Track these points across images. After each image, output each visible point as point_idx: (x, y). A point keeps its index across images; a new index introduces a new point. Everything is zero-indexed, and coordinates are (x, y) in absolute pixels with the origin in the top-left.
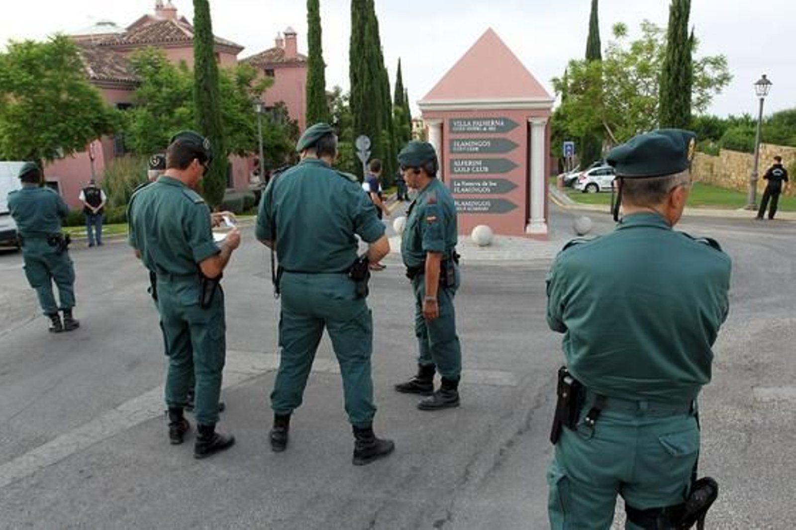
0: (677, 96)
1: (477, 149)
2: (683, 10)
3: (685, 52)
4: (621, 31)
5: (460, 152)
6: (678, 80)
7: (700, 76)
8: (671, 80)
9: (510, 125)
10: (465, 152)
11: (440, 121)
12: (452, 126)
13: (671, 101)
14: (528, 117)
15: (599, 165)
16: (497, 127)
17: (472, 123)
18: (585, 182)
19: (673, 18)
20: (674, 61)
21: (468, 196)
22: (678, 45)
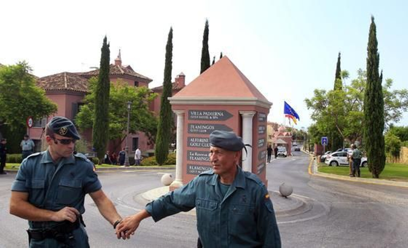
0: (374, 110)
1: (205, 131)
2: (374, 61)
3: (377, 85)
4: (345, 75)
5: (194, 133)
6: (374, 100)
7: (394, 101)
8: (370, 100)
9: (227, 116)
10: (198, 133)
11: (183, 112)
12: (190, 114)
13: (371, 113)
14: (239, 111)
15: (341, 150)
16: (219, 116)
17: (202, 114)
18: (330, 160)
19: (369, 65)
20: (371, 89)
21: (199, 163)
22: (372, 81)
